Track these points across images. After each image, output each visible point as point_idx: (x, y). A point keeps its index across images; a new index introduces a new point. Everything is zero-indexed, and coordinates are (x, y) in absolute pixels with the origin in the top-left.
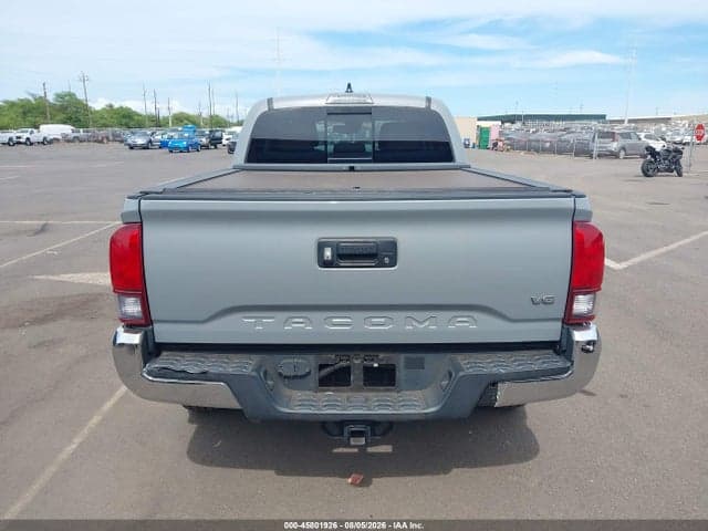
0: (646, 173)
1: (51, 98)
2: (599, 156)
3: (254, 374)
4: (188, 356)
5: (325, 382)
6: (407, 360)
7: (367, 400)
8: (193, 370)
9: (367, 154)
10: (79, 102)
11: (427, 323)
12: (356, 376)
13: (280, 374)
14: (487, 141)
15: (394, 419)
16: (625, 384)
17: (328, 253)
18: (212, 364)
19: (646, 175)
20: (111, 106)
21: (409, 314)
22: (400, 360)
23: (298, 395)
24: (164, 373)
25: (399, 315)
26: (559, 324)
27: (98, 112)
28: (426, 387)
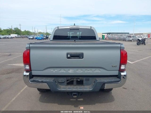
0: (138, 44)
1: (13, 29)
2: (128, 41)
3: (53, 81)
4: (39, 78)
5: (68, 84)
6: (86, 79)
7: (77, 88)
8: (40, 81)
9: (78, 38)
10: (19, 30)
11: (90, 71)
12: (75, 83)
13: (59, 82)
14: (104, 38)
15: (83, 91)
16: (133, 87)
17: (69, 56)
18: (44, 79)
19: (138, 45)
20: (25, 31)
21: (86, 69)
22: (84, 79)
23: (62, 86)
24: (34, 81)
25: (84, 69)
26: (118, 71)
27: (23, 32)
28: (90, 85)
